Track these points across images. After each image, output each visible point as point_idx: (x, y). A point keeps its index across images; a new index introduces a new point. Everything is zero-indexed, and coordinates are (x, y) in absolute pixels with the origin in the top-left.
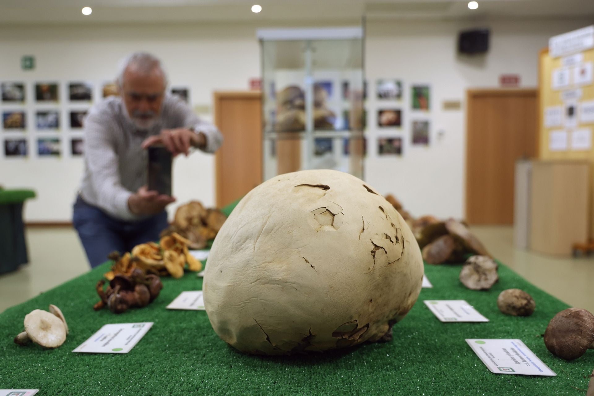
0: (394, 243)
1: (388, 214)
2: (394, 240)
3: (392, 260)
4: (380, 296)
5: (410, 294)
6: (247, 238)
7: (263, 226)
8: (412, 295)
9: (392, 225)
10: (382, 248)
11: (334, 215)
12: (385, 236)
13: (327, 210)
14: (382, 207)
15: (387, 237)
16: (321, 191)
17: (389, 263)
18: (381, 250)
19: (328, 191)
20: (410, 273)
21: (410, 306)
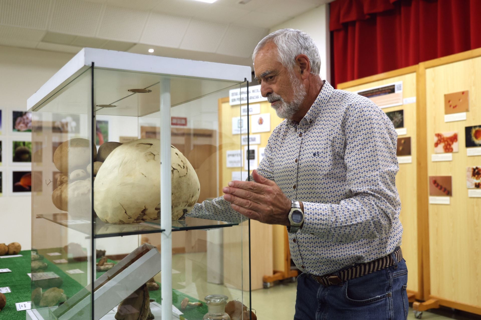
0: (183, 169)
1: (180, 156)
2: (182, 167)
3: (181, 175)
4: (177, 192)
5: (193, 196)
6: (115, 167)
7: (122, 162)
8: (194, 197)
9: (182, 161)
10: (176, 169)
11: (155, 155)
12: (178, 165)
13: (152, 153)
14: (177, 153)
15: (179, 165)
16: (149, 146)
17: (180, 177)
18: (176, 170)
19: (152, 146)
20: (191, 184)
21: (193, 203)
